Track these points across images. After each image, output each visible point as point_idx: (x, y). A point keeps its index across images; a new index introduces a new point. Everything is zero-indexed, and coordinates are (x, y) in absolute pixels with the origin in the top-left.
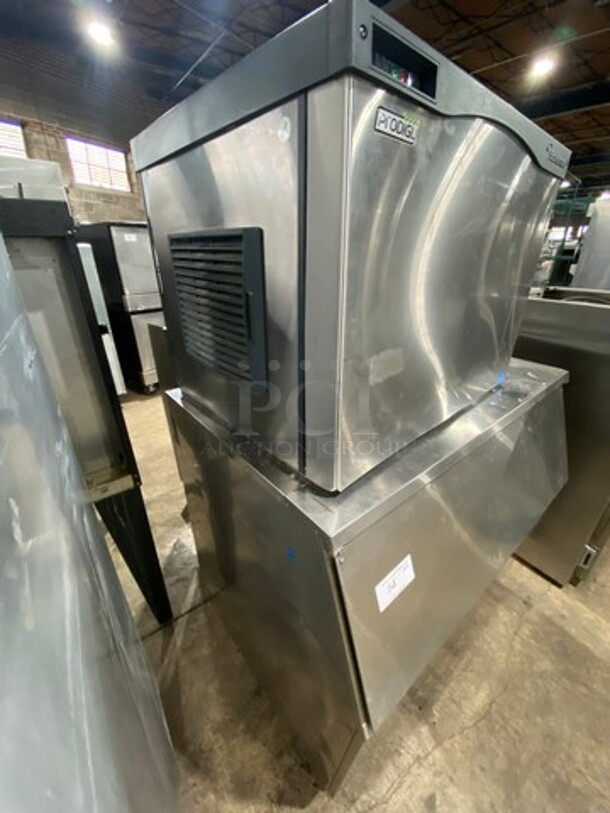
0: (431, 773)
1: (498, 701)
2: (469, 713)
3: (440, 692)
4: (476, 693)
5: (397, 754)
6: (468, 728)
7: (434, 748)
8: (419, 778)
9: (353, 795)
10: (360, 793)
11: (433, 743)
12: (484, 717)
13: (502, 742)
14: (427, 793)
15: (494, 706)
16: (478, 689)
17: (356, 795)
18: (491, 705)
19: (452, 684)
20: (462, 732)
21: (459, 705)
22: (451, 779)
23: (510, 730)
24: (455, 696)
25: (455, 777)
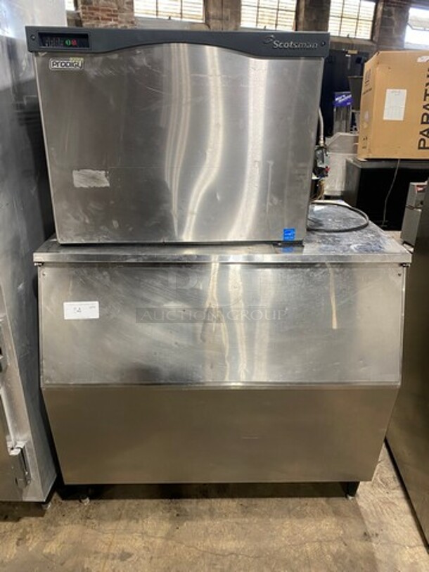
0: (143, 545)
1: (240, 557)
2: (208, 544)
3: (203, 520)
4: (228, 541)
5: (135, 521)
6: (197, 549)
7: (161, 537)
8: (134, 540)
9: (91, 516)
10: (96, 518)
11: (163, 535)
14: (129, 550)
15: (233, 556)
16: (234, 539)
17: (92, 517)
19: (217, 522)
20: (189, 547)
21: (207, 535)
22: (151, 558)
25: (154, 560)
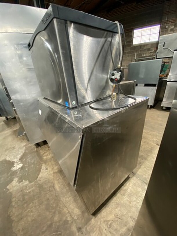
1: (55, 192)
2: (55, 182)
3: (61, 176)
4: (58, 186)
6: (53, 180)
11: (54, 172)
12: (53, 186)
13: (47, 188)
15: (54, 190)
16: (59, 187)
18: (55, 189)
19: (62, 180)
21: (58, 180)
23: (48, 192)
24: (60, 180)
